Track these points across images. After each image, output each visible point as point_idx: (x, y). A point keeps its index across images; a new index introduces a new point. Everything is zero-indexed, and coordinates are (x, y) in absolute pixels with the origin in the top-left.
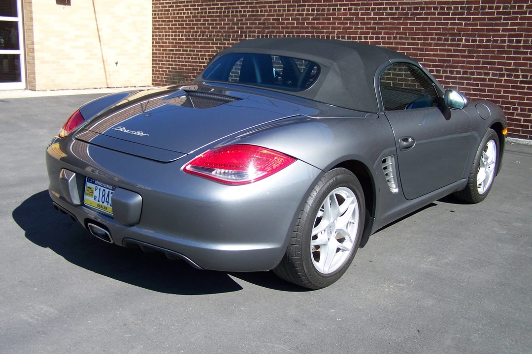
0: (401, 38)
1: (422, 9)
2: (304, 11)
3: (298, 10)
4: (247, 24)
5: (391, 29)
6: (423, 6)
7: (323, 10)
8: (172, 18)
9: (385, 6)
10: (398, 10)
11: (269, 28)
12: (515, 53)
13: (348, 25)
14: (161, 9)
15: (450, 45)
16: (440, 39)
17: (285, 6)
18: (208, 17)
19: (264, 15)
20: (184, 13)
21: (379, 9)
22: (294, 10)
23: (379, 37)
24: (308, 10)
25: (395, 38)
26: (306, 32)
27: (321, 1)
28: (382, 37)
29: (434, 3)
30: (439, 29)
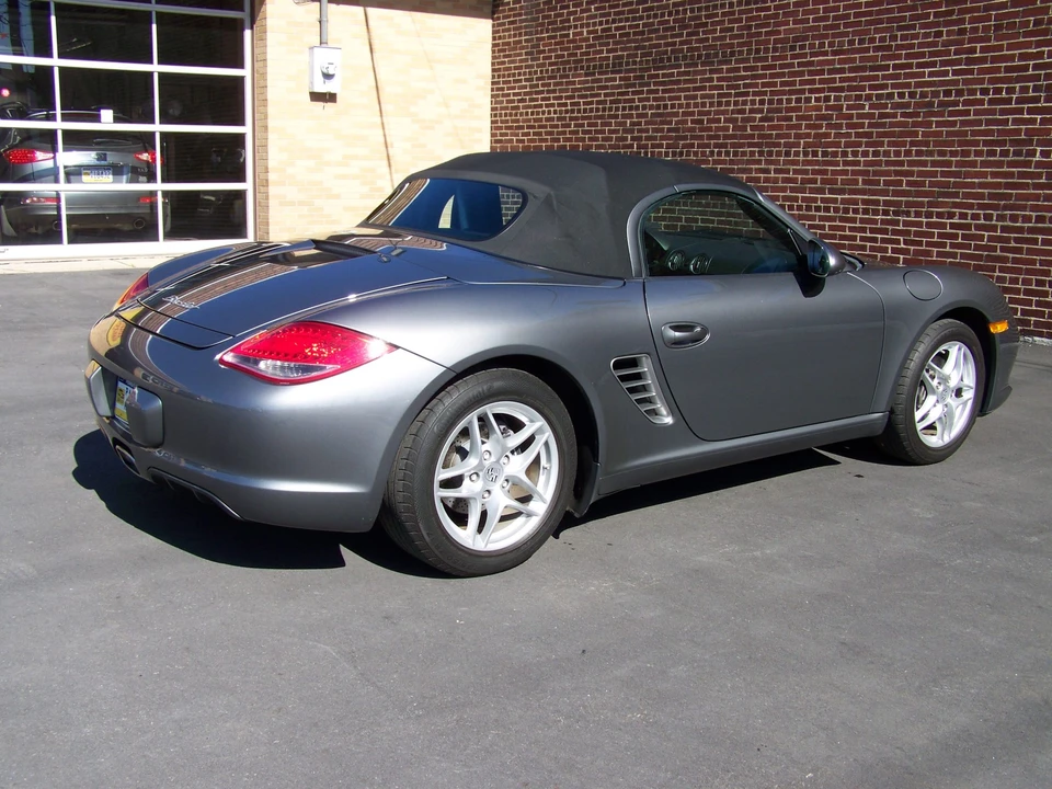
0: (919, 153)
1: (959, 93)
2: (746, 105)
3: (736, 103)
4: (647, 131)
5: (902, 134)
6: (961, 87)
7: (780, 101)
8: (524, 121)
9: (890, 91)
10: (915, 98)
11: (685, 138)
13: (824, 130)
14: (505, 104)
15: (1011, 164)
16: (992, 153)
17: (712, 96)
18: (583, 118)
19: (676, 114)
20: (543, 113)
21: (879, 97)
22: (728, 103)
23: (879, 151)
24: (753, 102)
25: (908, 153)
26: (750, 145)
27: (775, 85)
28: (884, 151)
29: (981, 81)
30: (990, 133)
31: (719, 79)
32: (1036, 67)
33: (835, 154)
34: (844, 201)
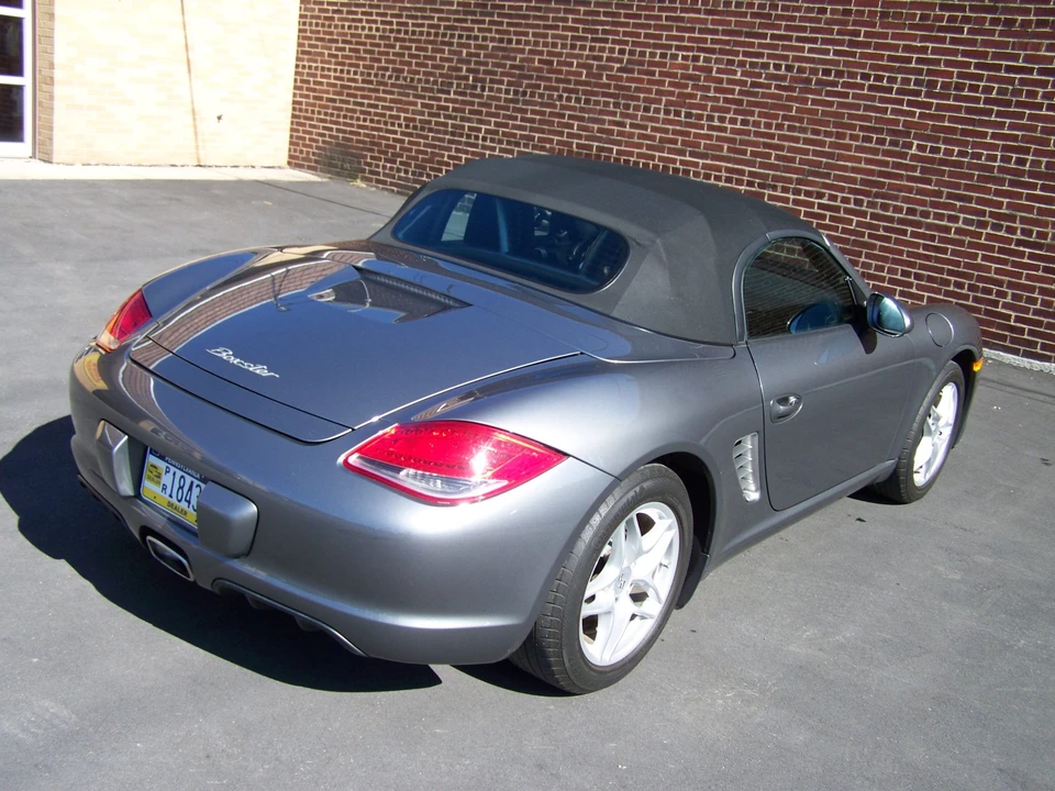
0: (791, 128)
1: (839, 74)
2: (604, 52)
3: (592, 49)
4: (486, 64)
5: (774, 107)
6: (841, 68)
7: (643, 54)
8: (338, 34)
9: (765, 60)
10: (792, 71)
11: (531, 77)
12: (1012, 183)
13: (689, 90)
14: (316, 13)
15: (887, 153)
16: (868, 139)
17: (566, 38)
18: (411, 41)
19: (522, 51)
21: (753, 65)
22: (583, 48)
23: (748, 121)
24: (612, 50)
25: (779, 127)
26: (604, 95)
27: (638, 35)
28: (754, 121)
29: (863, 66)
30: (868, 119)
31: (574, 21)
32: (919, 61)
33: (700, 117)
34: (705, 166)
